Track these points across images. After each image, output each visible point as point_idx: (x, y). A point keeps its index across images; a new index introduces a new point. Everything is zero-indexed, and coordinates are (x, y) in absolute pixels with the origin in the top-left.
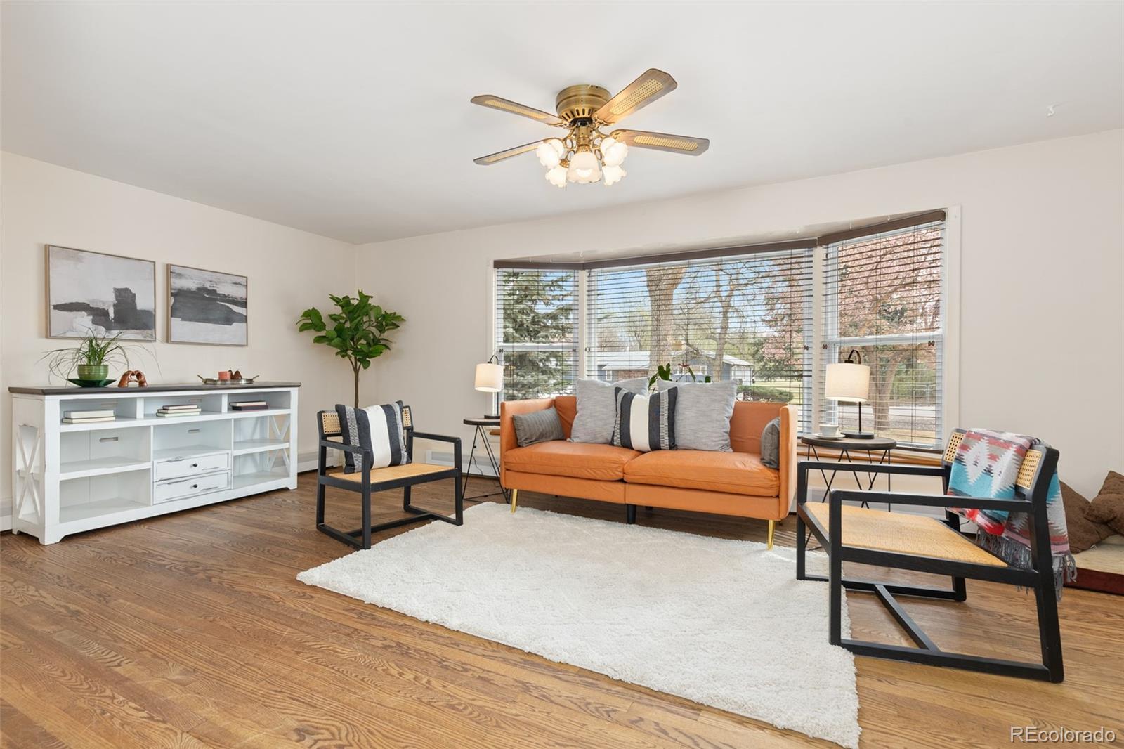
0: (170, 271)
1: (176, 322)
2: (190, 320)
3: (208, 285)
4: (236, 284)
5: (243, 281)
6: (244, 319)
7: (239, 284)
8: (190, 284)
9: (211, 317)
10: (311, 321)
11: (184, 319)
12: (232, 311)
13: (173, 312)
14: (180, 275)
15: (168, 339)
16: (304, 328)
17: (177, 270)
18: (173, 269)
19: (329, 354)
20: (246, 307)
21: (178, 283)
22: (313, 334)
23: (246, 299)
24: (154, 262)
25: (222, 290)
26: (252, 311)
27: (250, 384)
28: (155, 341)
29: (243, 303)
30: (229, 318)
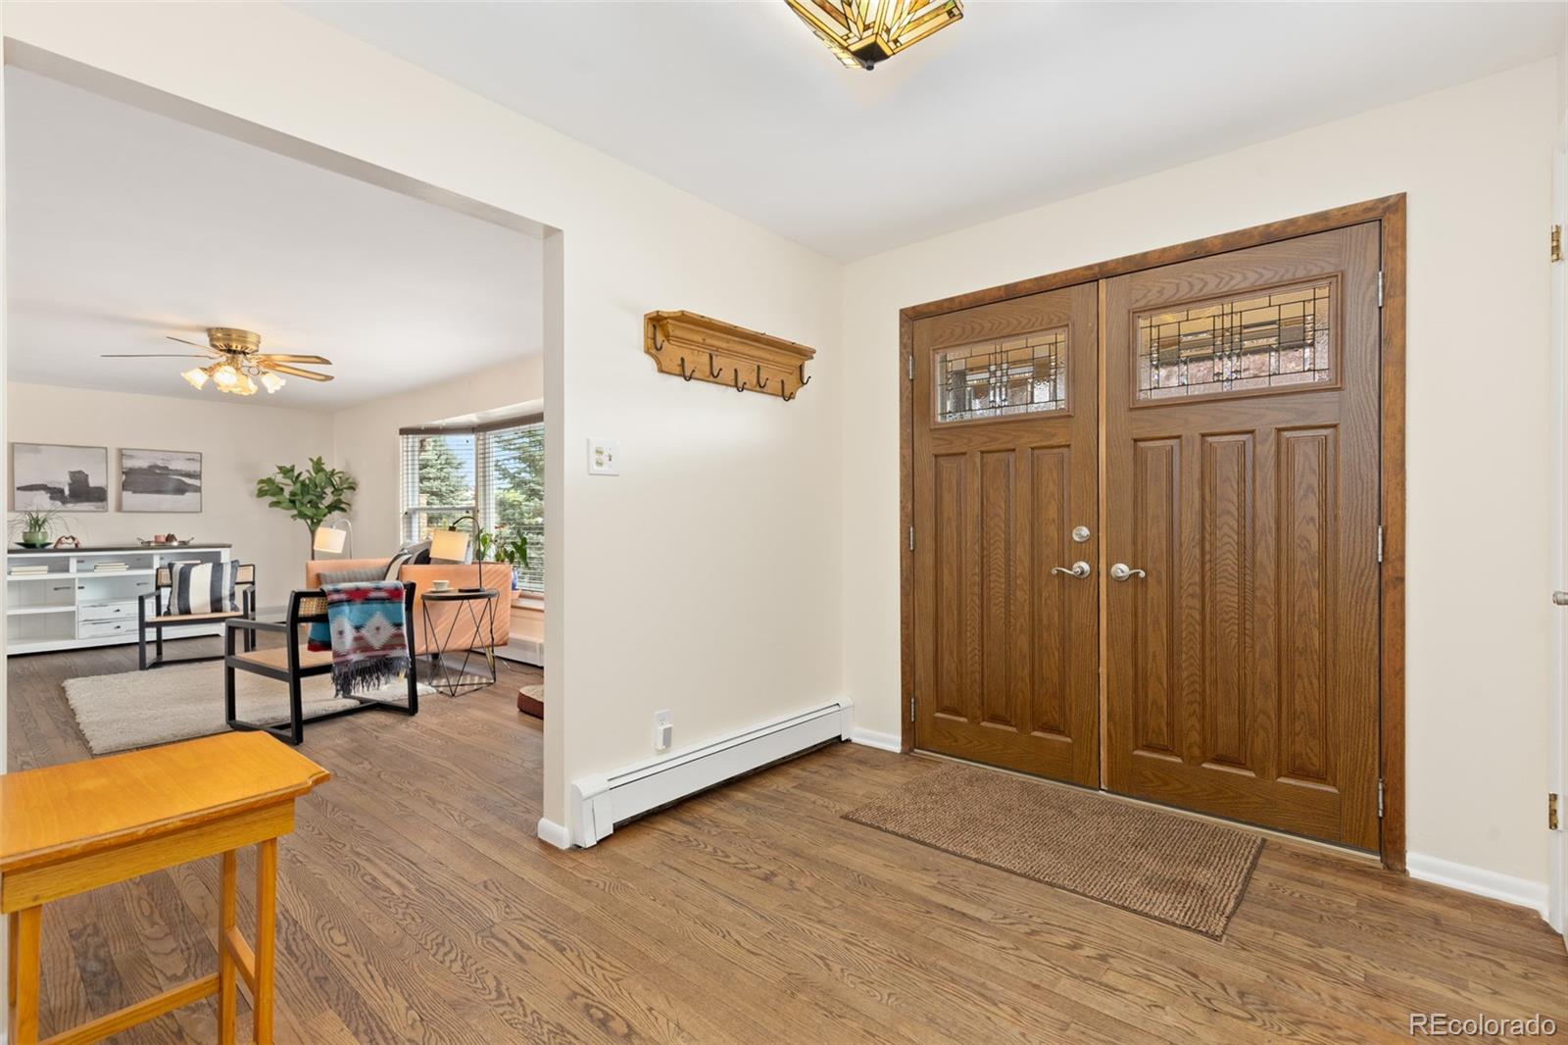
0: (121, 454)
1: (127, 495)
2: (141, 492)
3: (160, 463)
4: (189, 459)
5: (197, 457)
6: (198, 489)
7: (193, 459)
8: (141, 463)
9: (163, 489)
10: (268, 489)
11: (135, 492)
12: (183, 482)
13: (125, 486)
14: (131, 457)
15: (119, 508)
16: (261, 493)
17: (128, 453)
18: (124, 452)
19: (284, 517)
20: (200, 479)
21: (129, 464)
22: (270, 499)
23: (201, 472)
24: (106, 449)
25: (173, 466)
26: (206, 482)
27: (184, 544)
28: (107, 511)
29: (197, 476)
30: (181, 489)
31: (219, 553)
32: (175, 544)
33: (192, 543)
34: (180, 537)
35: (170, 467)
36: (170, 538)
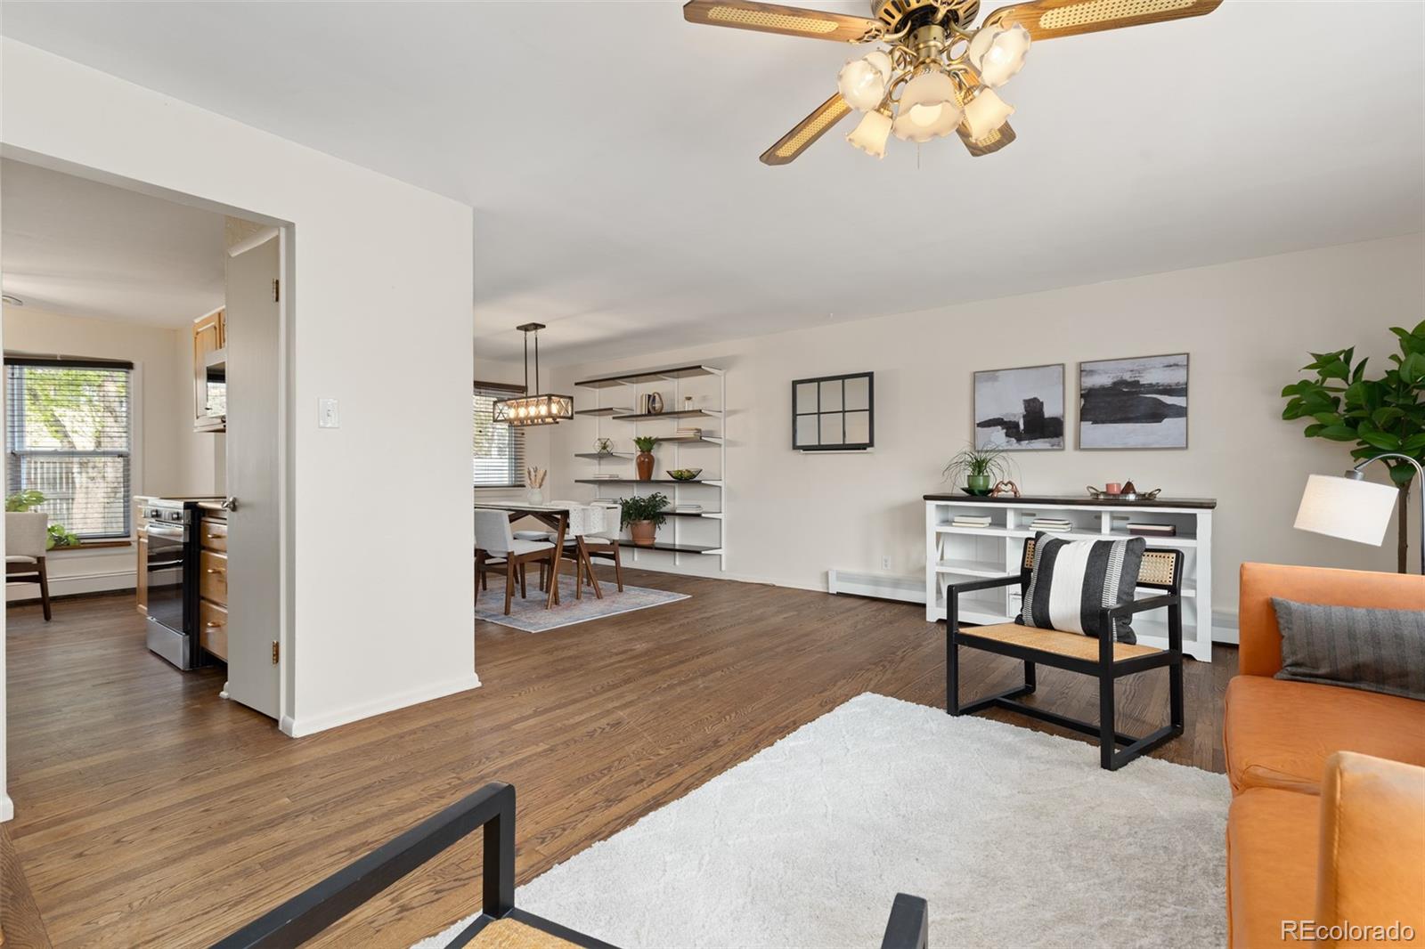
0: (1082, 371)
1: (1087, 427)
2: (1103, 422)
3: (1128, 377)
4: (1170, 366)
5: (1181, 360)
6: (1181, 412)
7: (1177, 366)
8: (1103, 380)
11: (1095, 422)
12: (1160, 402)
13: (1084, 415)
14: (1091, 372)
15: (1078, 446)
16: (1291, 413)
17: (1090, 367)
18: (1085, 367)
20: (1186, 395)
21: (1088, 382)
23: (1187, 385)
24: (1064, 366)
25: (1146, 379)
26: (1196, 402)
27: (1147, 500)
28: (1063, 449)
29: (1182, 391)
30: (1157, 414)
31: (1195, 515)
32: (1131, 497)
33: (1160, 496)
34: (1141, 488)
35: (1143, 381)
36: (1129, 488)
